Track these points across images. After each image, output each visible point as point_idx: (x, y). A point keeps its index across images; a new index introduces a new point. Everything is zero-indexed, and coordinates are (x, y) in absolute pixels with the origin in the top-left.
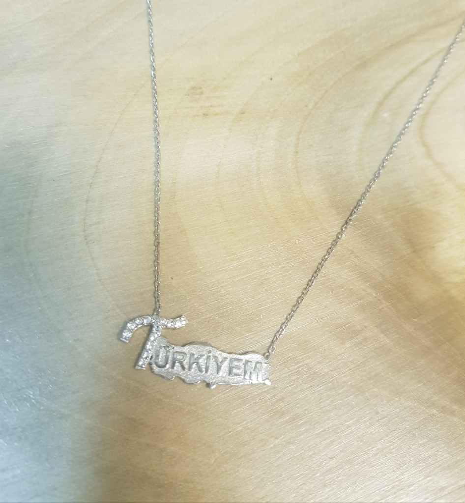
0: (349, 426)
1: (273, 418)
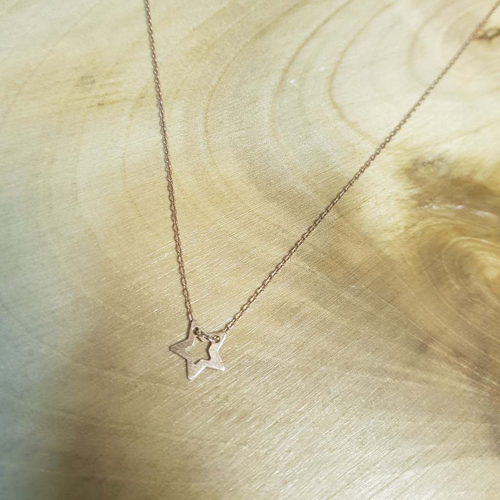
0: (302, 413)
1: (219, 421)
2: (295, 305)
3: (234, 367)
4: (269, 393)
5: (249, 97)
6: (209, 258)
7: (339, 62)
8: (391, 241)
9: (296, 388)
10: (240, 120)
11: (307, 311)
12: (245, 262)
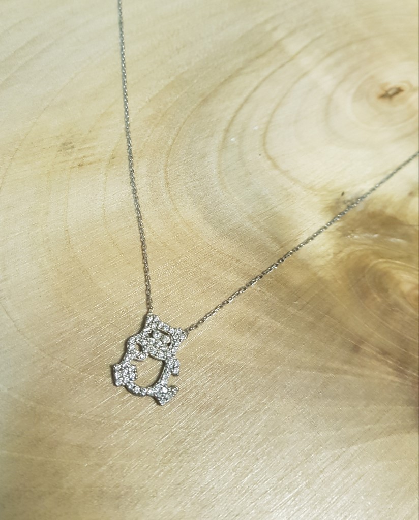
2: (252, 319)
3: (208, 370)
4: (237, 389)
5: (199, 153)
6: (179, 285)
7: (269, 122)
8: (323, 265)
9: (258, 384)
10: (193, 173)
11: (261, 324)
12: (209, 287)
